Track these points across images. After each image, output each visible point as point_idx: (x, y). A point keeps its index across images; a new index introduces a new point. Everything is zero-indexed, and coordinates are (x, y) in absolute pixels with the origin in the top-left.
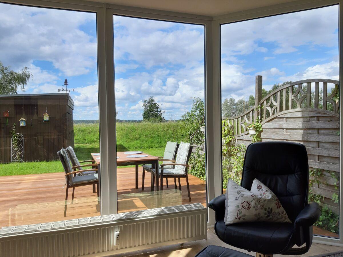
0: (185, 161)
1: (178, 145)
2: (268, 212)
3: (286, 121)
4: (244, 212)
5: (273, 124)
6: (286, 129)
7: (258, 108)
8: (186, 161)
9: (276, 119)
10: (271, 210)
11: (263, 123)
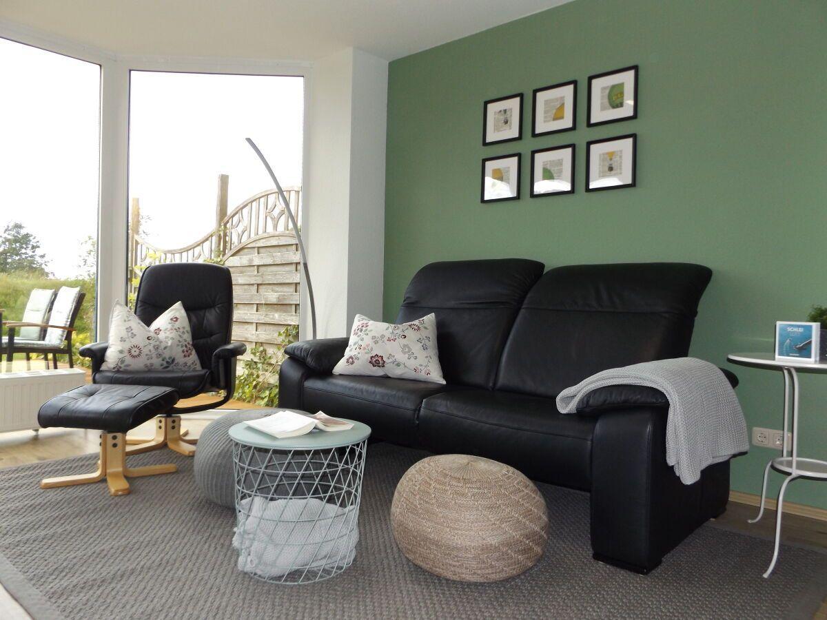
0: (67, 322)
1: (55, 295)
2: (167, 362)
3: (258, 253)
4: (129, 360)
5: (240, 258)
6: (258, 266)
7: (220, 231)
8: (69, 320)
9: (246, 250)
10: (173, 360)
11: (226, 257)
